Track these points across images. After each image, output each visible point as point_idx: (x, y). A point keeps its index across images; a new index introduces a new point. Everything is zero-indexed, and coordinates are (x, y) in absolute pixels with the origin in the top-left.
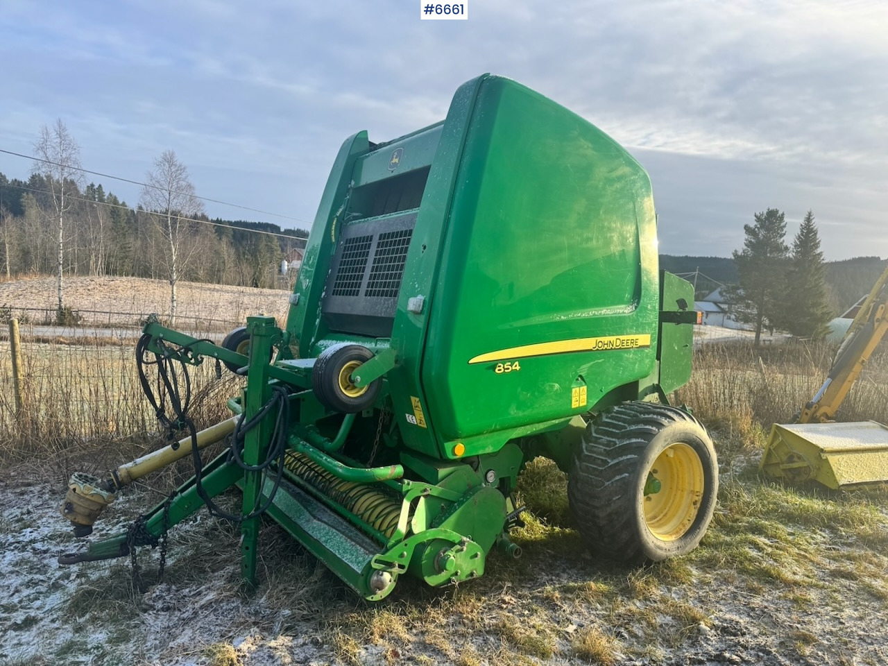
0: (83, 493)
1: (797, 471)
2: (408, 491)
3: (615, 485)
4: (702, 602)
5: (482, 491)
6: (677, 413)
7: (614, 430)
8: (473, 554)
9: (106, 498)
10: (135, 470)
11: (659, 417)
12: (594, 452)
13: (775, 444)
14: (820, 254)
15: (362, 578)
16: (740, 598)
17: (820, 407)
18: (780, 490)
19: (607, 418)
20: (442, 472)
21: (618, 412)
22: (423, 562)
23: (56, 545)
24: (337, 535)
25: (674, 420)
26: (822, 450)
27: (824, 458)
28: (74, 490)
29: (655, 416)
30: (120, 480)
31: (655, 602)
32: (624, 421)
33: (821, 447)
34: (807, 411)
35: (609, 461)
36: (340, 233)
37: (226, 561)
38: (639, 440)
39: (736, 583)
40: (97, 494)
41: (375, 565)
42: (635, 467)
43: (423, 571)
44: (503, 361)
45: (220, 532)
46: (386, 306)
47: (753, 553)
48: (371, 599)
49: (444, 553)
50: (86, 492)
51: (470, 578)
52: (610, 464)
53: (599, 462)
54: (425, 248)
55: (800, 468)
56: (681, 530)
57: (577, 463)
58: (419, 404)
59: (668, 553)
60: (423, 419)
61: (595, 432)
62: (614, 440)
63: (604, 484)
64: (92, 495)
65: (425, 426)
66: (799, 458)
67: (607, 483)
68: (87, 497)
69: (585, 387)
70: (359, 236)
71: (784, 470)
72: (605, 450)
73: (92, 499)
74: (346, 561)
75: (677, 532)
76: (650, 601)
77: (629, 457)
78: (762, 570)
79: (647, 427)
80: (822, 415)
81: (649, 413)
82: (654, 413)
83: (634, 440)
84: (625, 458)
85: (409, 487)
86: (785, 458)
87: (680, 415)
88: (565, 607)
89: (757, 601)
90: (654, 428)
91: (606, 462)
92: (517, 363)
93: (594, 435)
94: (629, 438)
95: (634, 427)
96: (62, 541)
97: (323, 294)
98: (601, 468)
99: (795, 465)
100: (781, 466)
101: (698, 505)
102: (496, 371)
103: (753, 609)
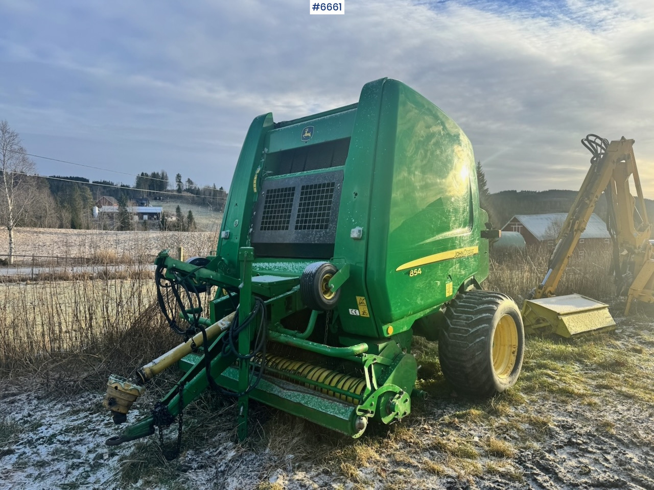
0: (123, 389)
1: (543, 329)
2: (366, 361)
3: (477, 345)
4: (539, 413)
5: (405, 357)
6: (503, 295)
7: (469, 310)
8: (405, 400)
9: (140, 391)
10: (156, 368)
11: (495, 299)
12: (458, 325)
13: (527, 313)
14: (487, 190)
15: (349, 423)
16: (559, 407)
17: (547, 287)
18: (541, 341)
19: (460, 302)
20: (381, 346)
21: (466, 298)
22: (381, 408)
23: (73, 436)
24: (313, 397)
25: (503, 300)
26: (559, 314)
27: (560, 319)
28: (116, 388)
29: (492, 298)
30: (146, 376)
31: (513, 417)
32: (474, 303)
33: (558, 312)
34: (539, 290)
35: (470, 330)
36: (260, 185)
37: (215, 429)
38: (487, 315)
39: (551, 399)
40: (135, 389)
41: (359, 413)
42: (487, 332)
43: (381, 415)
44: (413, 268)
45: (199, 410)
46: (318, 235)
47: (550, 380)
48: (355, 438)
49: (392, 400)
50: (126, 388)
51: (404, 416)
52: (471, 332)
53: (463, 331)
54: (356, 194)
55: (545, 327)
56: (508, 370)
57: (446, 334)
58: (365, 301)
59: (506, 386)
60: (367, 312)
61: (455, 312)
62: (470, 316)
63: (468, 345)
64: (131, 390)
65: (368, 316)
66: (544, 320)
67: (470, 345)
68: (128, 392)
69: (452, 283)
70: (281, 188)
71: (534, 329)
72: (466, 323)
73: (131, 393)
74: (332, 414)
75: (506, 372)
76: (510, 416)
77: (483, 326)
78: (560, 389)
79: (490, 306)
80: (548, 293)
81: (488, 297)
82: (491, 297)
83: (484, 315)
84: (480, 327)
85: (366, 358)
86: (534, 321)
87: (505, 297)
88: (463, 427)
89: (569, 408)
90: (494, 306)
91: (468, 331)
92: (420, 269)
93: (455, 314)
94: (481, 314)
95: (481, 307)
96: (77, 433)
97: (251, 230)
98: (465, 335)
99: (542, 325)
100: (532, 327)
101: (516, 354)
102: (410, 275)
103: (571, 413)
